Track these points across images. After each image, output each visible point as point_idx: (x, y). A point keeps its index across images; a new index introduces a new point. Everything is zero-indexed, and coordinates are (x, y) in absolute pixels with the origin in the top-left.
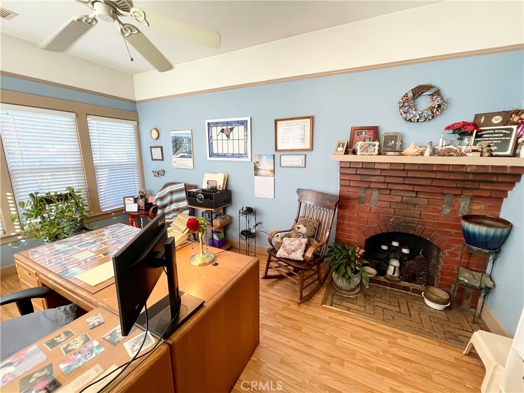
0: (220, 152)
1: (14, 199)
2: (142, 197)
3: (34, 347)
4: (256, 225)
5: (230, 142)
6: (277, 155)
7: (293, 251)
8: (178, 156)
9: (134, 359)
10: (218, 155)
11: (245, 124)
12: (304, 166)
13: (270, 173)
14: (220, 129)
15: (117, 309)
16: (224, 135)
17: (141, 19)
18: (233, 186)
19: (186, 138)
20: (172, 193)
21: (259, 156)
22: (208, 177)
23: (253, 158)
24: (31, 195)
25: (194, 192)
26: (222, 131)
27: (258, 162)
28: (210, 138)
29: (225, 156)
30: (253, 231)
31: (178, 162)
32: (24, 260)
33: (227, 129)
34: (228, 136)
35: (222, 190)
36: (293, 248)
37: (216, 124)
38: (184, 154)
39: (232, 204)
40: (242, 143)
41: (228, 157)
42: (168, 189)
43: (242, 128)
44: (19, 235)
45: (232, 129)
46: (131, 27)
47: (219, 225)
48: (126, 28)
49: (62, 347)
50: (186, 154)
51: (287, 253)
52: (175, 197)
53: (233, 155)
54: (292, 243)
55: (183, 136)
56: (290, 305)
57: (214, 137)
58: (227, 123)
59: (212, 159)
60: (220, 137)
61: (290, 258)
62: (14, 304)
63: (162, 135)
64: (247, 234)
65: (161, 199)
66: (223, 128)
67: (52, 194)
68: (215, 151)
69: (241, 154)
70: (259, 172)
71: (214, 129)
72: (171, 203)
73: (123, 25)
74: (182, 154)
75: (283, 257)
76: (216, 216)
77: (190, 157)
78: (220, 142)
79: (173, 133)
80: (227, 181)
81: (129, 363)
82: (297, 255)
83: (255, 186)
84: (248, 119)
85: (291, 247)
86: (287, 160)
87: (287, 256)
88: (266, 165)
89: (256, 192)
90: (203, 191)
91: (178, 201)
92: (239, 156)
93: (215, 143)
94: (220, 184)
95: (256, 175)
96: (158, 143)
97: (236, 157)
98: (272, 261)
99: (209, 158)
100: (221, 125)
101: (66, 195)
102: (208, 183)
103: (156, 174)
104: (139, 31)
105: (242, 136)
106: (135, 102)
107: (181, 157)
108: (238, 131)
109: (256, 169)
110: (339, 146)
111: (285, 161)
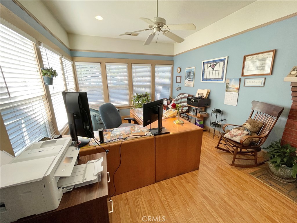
0: (208, 78)
1: (133, 95)
2: (170, 99)
3: (129, 127)
4: (222, 121)
5: (214, 72)
6: (243, 78)
7: (235, 136)
8: (188, 80)
9: (145, 135)
10: (206, 80)
11: (224, 61)
12: (262, 85)
13: (236, 90)
14: (209, 65)
15: (143, 119)
16: (211, 68)
17: (167, 28)
18: (212, 97)
19: (192, 71)
20: (182, 98)
21: (230, 79)
22: (200, 91)
23: (226, 81)
24: (137, 94)
25: (190, 98)
26: (210, 66)
27: (229, 83)
28: (204, 70)
29: (210, 80)
30: (219, 123)
31: (187, 83)
32: (132, 111)
33: (213, 65)
34: (213, 69)
35: (205, 98)
36: (235, 134)
37: (208, 63)
38: (190, 79)
39: (210, 107)
40: (221, 72)
41: (212, 80)
42: (180, 96)
43: (222, 63)
44: (132, 106)
45: (216, 65)
46: (166, 31)
47: (200, 116)
48: (164, 32)
49: (133, 129)
50: (191, 80)
51: (231, 136)
52: (183, 100)
53: (215, 80)
54: (236, 132)
55: (191, 70)
56: (226, 164)
57: (206, 70)
58: (214, 61)
59: (203, 81)
60: (209, 70)
61: (231, 139)
62: (128, 120)
63: (182, 71)
64: (215, 124)
65: (177, 100)
66: (211, 64)
67: (142, 94)
68: (205, 78)
69: (219, 79)
70: (229, 89)
71: (206, 65)
72: (181, 103)
73: (163, 31)
74: (189, 79)
75: (227, 137)
76: (200, 112)
77: (193, 81)
78: (208, 72)
79: (187, 69)
80: (209, 94)
81: (143, 136)
82: (236, 139)
83: (225, 98)
84: (226, 58)
85: (234, 134)
86: (249, 82)
87: (230, 137)
88: (234, 85)
89: (225, 101)
90: (195, 98)
91: (184, 102)
92: (218, 80)
93: (205, 73)
94: (205, 95)
95: (226, 91)
96: (180, 75)
97: (216, 80)
98: (222, 140)
99: (201, 81)
100: (210, 63)
101: (145, 95)
102: (198, 94)
103: (177, 89)
104: (168, 31)
105: (221, 68)
106: (173, 56)
107: (189, 81)
108: (220, 65)
109: (227, 87)
110: (294, 70)
111: (248, 83)
